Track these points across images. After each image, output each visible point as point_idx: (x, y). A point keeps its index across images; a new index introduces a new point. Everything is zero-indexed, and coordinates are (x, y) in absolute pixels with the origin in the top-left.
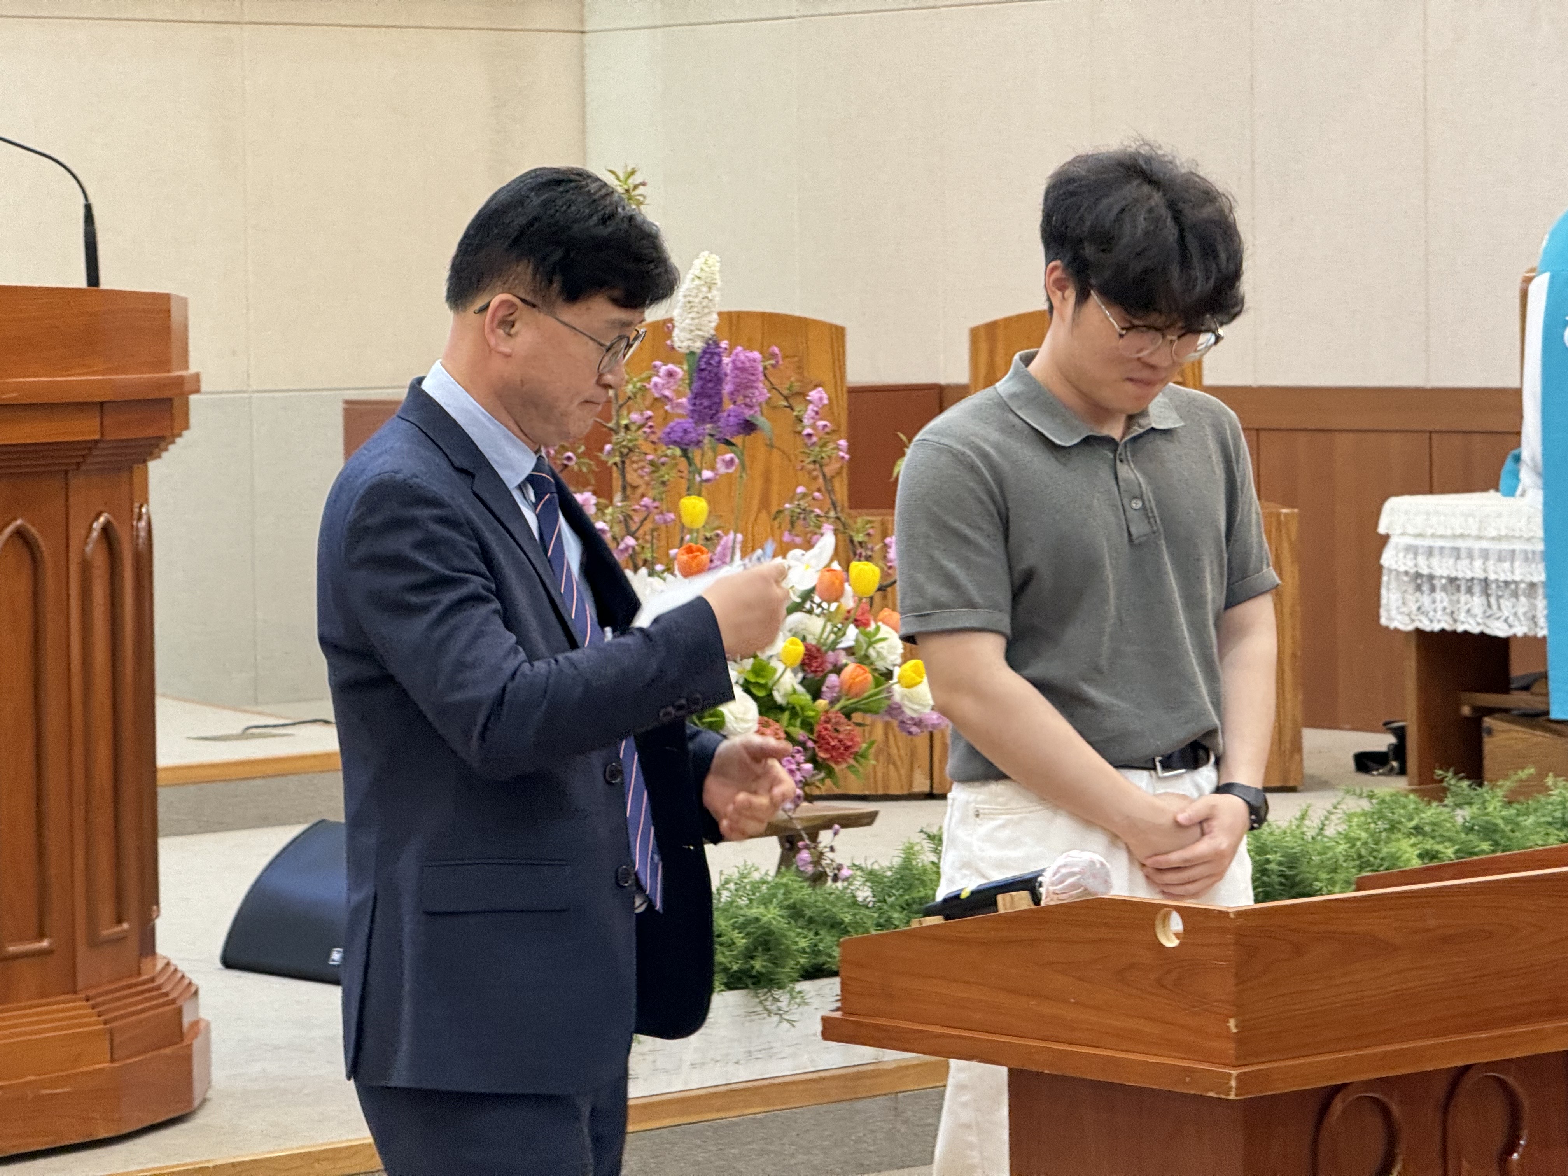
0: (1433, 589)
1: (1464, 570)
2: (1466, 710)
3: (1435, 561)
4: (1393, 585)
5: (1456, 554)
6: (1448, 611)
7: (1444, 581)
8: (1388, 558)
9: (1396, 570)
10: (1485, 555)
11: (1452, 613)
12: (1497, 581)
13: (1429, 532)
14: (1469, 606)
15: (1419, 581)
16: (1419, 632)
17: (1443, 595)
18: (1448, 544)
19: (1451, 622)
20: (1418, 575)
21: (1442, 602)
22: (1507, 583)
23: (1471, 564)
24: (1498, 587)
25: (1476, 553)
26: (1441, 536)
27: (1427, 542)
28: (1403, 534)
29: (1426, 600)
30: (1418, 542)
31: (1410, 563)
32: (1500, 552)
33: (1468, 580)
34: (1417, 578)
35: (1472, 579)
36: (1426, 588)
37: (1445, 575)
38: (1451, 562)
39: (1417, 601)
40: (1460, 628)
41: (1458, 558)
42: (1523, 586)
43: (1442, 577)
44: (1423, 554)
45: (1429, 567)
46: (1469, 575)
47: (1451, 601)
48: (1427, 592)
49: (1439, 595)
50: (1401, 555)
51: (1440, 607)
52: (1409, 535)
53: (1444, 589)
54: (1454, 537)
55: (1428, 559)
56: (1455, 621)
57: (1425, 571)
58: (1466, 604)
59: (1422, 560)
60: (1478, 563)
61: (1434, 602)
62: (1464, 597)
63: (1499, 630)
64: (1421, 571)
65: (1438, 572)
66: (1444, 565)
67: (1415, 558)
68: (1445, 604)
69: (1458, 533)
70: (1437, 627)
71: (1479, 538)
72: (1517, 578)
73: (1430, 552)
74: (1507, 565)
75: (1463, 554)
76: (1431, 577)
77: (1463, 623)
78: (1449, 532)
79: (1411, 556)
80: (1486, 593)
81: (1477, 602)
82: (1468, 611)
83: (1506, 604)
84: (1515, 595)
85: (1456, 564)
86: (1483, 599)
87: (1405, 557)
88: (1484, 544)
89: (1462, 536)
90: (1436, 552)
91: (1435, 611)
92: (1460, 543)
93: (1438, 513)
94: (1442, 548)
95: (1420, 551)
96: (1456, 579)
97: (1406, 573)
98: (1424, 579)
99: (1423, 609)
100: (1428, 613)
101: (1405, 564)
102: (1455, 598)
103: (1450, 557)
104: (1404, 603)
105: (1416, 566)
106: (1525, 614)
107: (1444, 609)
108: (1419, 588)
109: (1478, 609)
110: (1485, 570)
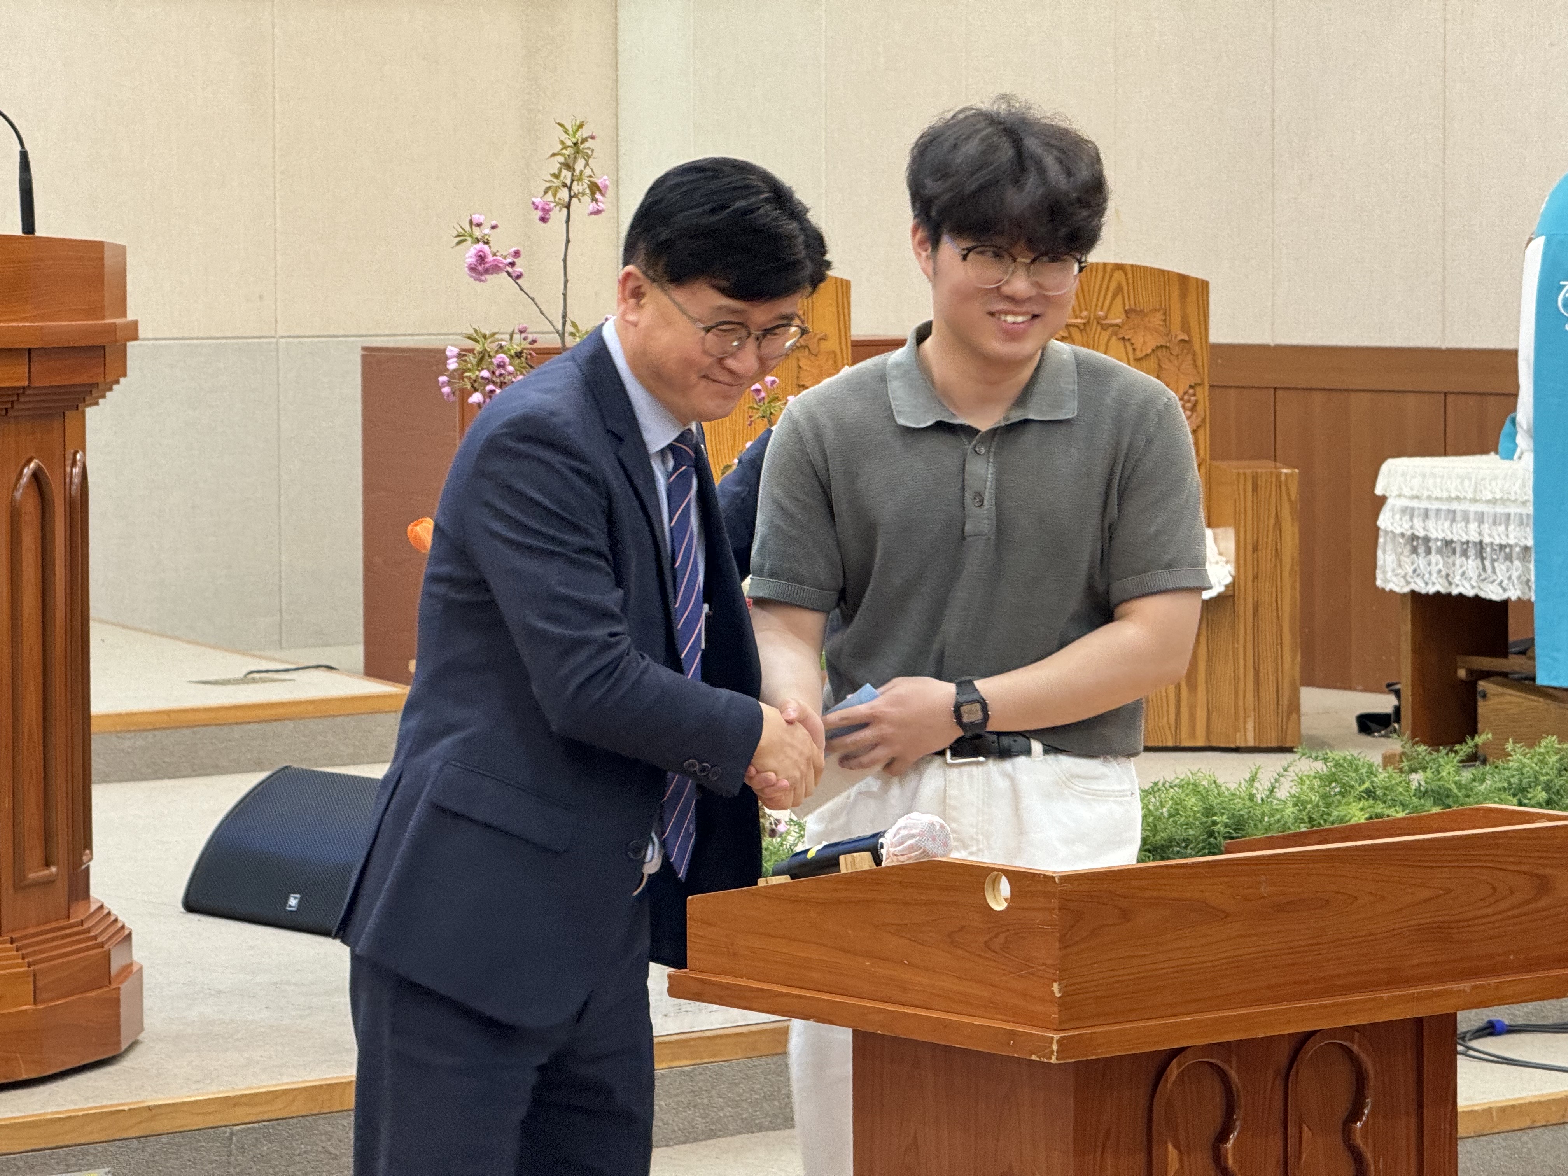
0: (1428, 551)
1: (1460, 533)
2: (1462, 673)
3: (1431, 524)
4: (1389, 547)
5: (1451, 516)
6: (1444, 573)
7: (1439, 544)
8: (1385, 521)
9: (1392, 532)
10: (1481, 518)
11: (1448, 575)
12: (1492, 544)
13: (1426, 494)
14: (1464, 568)
15: (1415, 543)
16: (1414, 593)
17: (1439, 557)
18: (1444, 507)
19: (1446, 584)
20: (1414, 537)
21: (1437, 564)
22: (1502, 547)
23: (1466, 527)
24: (1493, 550)
25: (1472, 516)
26: (1437, 499)
27: (1424, 505)
28: (1399, 496)
29: (1421, 562)
30: (1415, 504)
31: (1407, 526)
32: (1495, 515)
33: (1463, 543)
34: (1413, 540)
35: (1468, 542)
36: (1421, 550)
37: (1440, 537)
38: (1447, 524)
39: (1413, 564)
40: (1455, 591)
41: (1454, 520)
42: (1517, 549)
43: (1437, 540)
44: (1419, 515)
45: (1424, 529)
46: (1464, 538)
47: (1446, 564)
48: (1423, 555)
49: (1435, 558)
50: (1398, 517)
51: (1435, 569)
52: (1405, 496)
53: (1439, 551)
54: (1450, 499)
55: (1424, 521)
56: (1450, 584)
57: (1421, 533)
58: (1461, 567)
59: (1418, 523)
60: (1473, 526)
61: (1429, 564)
62: (1459, 560)
63: (1493, 593)
64: (1417, 533)
65: (1433, 535)
66: (1440, 528)
67: (1411, 520)
68: (1441, 566)
69: (1453, 495)
70: (1432, 590)
71: (1474, 501)
72: (1512, 542)
73: (1426, 514)
74: (1502, 528)
75: (1459, 517)
76: (1427, 540)
77: (1457, 586)
78: (1445, 495)
79: (1407, 517)
80: (1481, 556)
81: (1472, 565)
82: (1463, 574)
83: (1501, 567)
84: (1509, 558)
85: (1451, 525)
86: (1479, 561)
87: (1401, 519)
88: (1480, 507)
89: (1458, 498)
90: (1432, 514)
91: (1430, 573)
92: (1455, 506)
93: (1434, 475)
94: (1438, 511)
95: (1416, 513)
96: (1452, 541)
97: (1403, 535)
98: (1420, 541)
99: (1418, 571)
100: (1424, 575)
101: (1401, 526)
102: (1450, 561)
103: (1446, 520)
104: (1400, 565)
105: (1412, 528)
106: (1519, 578)
107: (1440, 571)
108: (1415, 550)
109: (1472, 573)
110: (1480, 534)
